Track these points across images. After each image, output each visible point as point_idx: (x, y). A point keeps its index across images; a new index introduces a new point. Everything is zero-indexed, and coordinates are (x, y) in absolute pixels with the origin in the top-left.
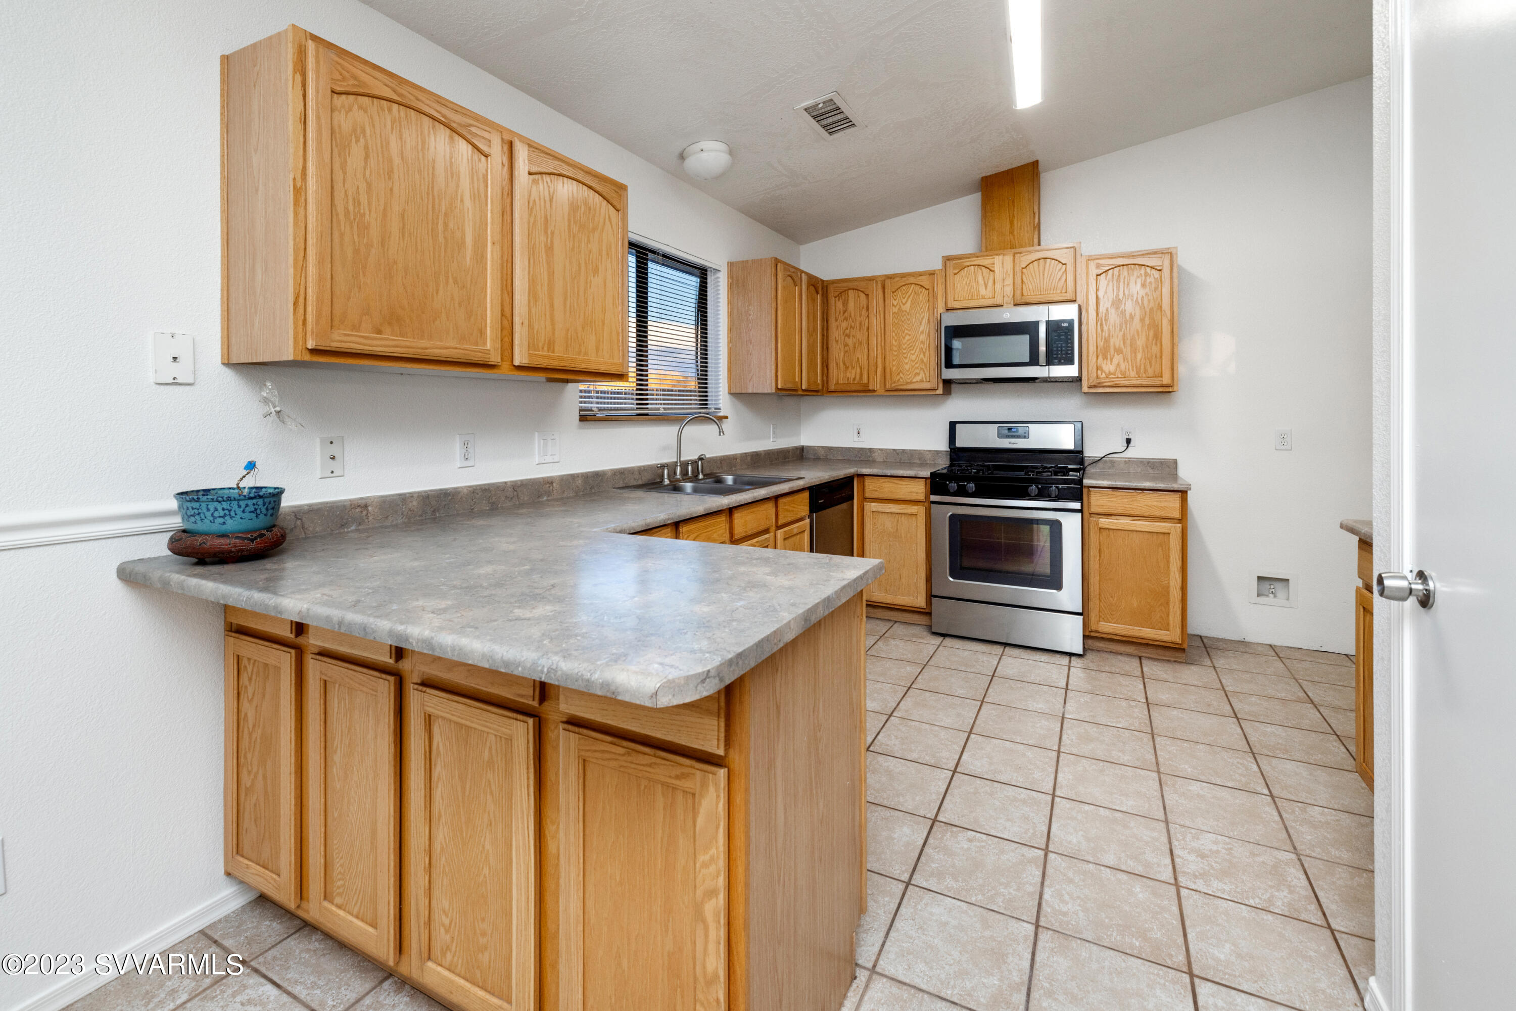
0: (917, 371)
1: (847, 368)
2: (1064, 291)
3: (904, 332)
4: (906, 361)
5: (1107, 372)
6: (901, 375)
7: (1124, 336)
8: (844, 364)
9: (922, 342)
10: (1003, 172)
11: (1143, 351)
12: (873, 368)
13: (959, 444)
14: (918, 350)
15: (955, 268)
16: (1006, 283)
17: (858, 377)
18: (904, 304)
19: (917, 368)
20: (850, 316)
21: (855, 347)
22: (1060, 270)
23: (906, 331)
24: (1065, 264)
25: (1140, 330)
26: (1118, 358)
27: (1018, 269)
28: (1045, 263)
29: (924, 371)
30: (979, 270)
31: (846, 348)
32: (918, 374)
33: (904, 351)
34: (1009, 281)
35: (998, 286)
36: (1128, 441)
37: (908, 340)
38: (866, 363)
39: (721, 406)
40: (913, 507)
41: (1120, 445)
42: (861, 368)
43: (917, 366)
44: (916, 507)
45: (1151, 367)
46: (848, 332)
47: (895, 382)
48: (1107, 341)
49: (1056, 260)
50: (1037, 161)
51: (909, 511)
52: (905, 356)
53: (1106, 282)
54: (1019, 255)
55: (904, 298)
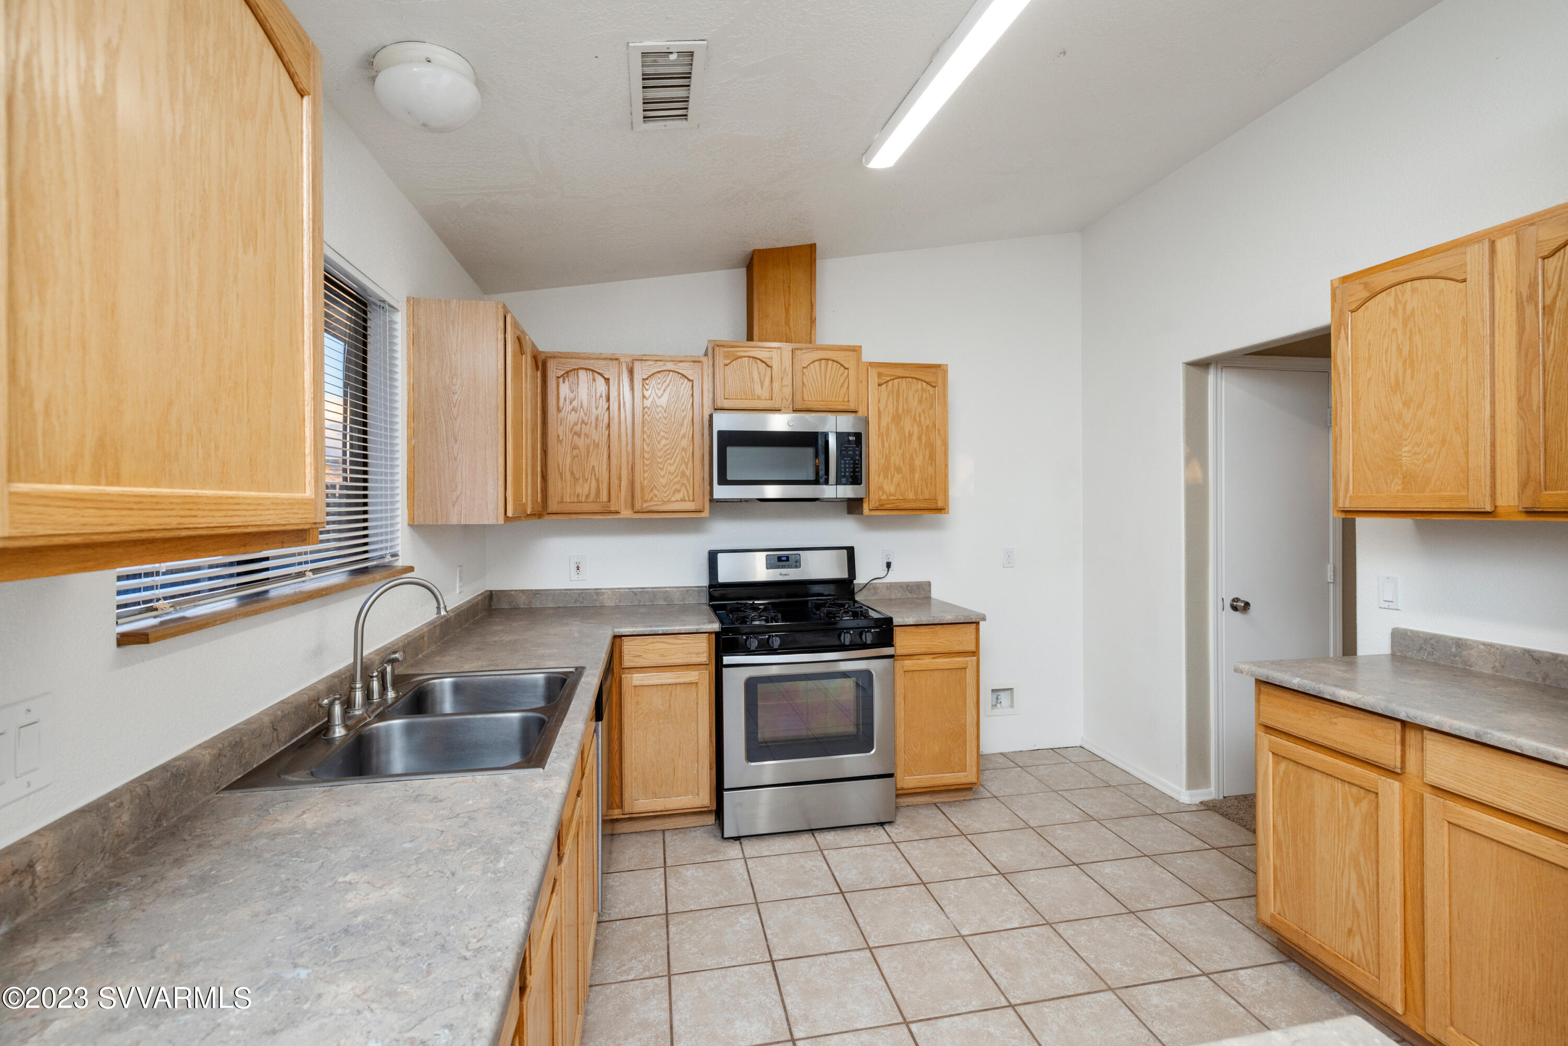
0: (677, 487)
1: (576, 480)
2: (846, 400)
3: (659, 434)
4: (663, 473)
5: (888, 492)
6: (655, 491)
7: (903, 454)
8: (572, 474)
9: (683, 449)
10: (778, 248)
11: (921, 471)
12: (614, 481)
13: (723, 578)
14: (678, 460)
15: (726, 357)
16: (785, 383)
17: (593, 495)
18: (659, 398)
19: (677, 483)
20: (581, 407)
21: (588, 452)
22: (842, 375)
23: (662, 434)
24: (847, 369)
25: (918, 449)
26: (897, 477)
27: (798, 367)
28: (827, 364)
29: (686, 488)
30: (754, 363)
31: (575, 452)
32: (679, 491)
33: (660, 460)
34: (788, 381)
35: (776, 385)
36: (889, 565)
37: (665, 446)
38: (605, 475)
39: (399, 549)
40: (693, 673)
41: (881, 571)
42: (597, 480)
43: (676, 480)
44: (696, 673)
45: (927, 488)
46: (577, 428)
47: (646, 501)
48: (888, 458)
49: (838, 363)
50: (815, 244)
51: (687, 680)
52: (661, 466)
53: (886, 394)
54: (799, 352)
55: (659, 389)
